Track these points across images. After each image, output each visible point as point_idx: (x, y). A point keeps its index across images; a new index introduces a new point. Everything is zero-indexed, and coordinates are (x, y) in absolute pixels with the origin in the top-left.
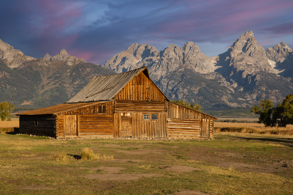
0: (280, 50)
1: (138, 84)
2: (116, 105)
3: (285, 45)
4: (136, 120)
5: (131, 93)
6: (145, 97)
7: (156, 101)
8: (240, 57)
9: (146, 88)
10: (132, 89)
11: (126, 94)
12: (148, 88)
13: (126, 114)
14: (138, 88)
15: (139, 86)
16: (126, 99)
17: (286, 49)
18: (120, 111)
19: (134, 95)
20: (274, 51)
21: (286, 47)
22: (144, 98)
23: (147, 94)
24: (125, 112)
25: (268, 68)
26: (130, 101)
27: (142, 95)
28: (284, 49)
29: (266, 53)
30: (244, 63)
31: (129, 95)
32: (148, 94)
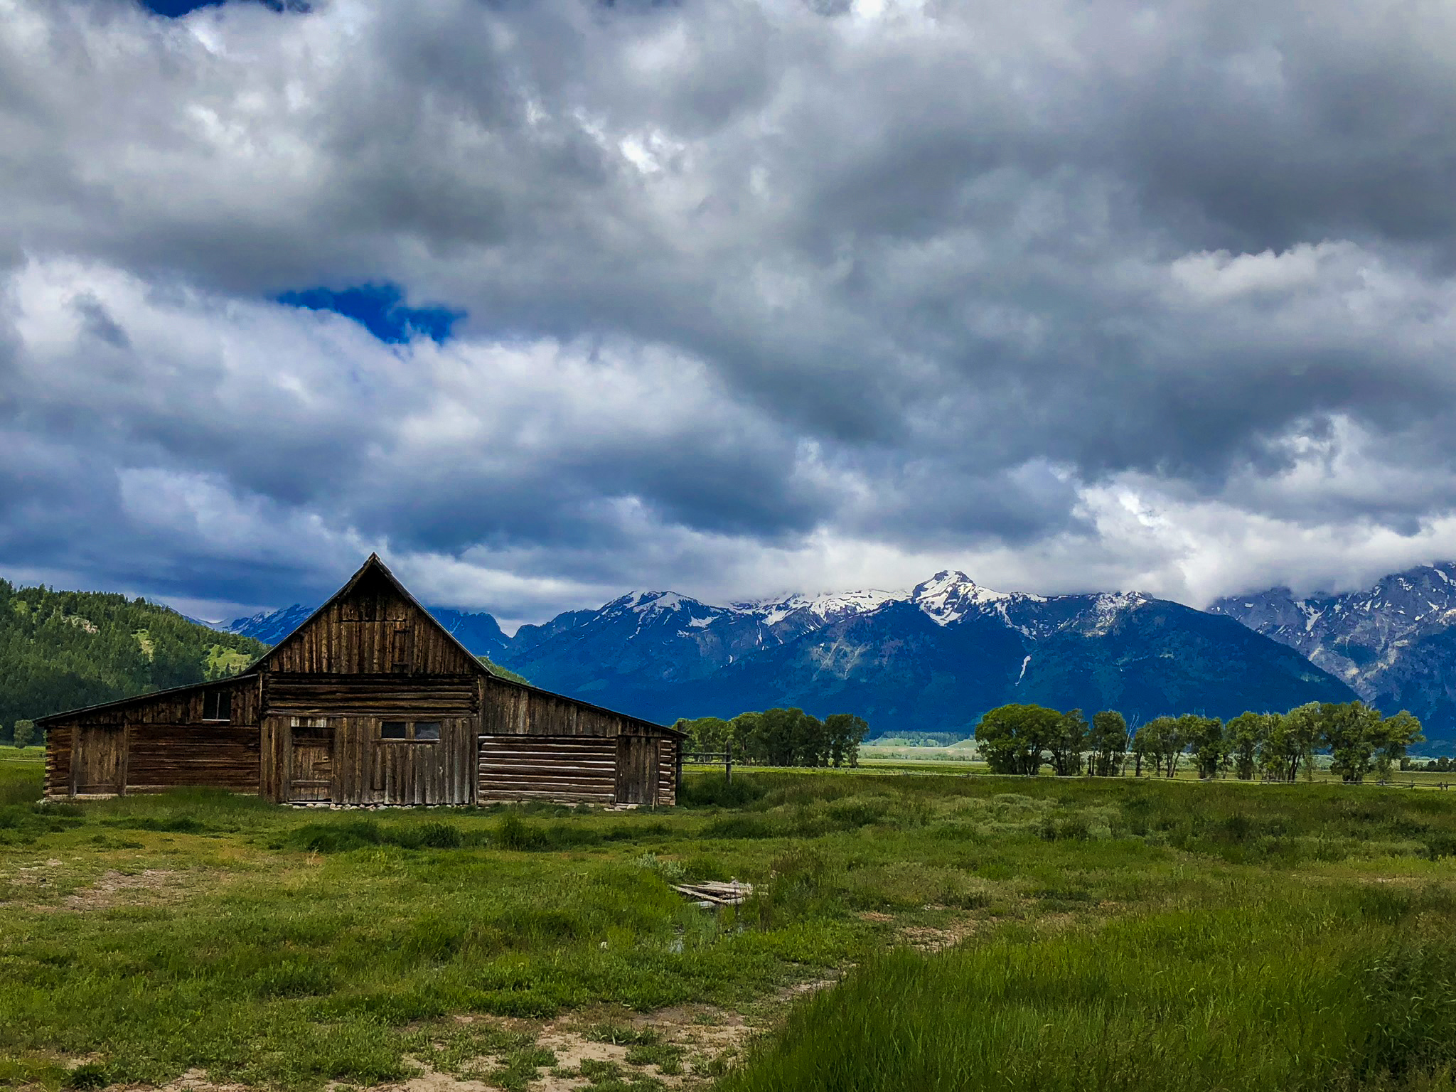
1: (361, 617)
2: (270, 691)
4: (351, 741)
5: (334, 648)
6: (392, 660)
7: (438, 676)
9: (396, 632)
10: (339, 637)
11: (311, 652)
12: (404, 632)
13: (309, 722)
14: (360, 631)
15: (368, 625)
16: (311, 670)
18: (286, 712)
19: (345, 657)
22: (388, 665)
23: (397, 650)
24: (307, 713)
26: (329, 675)
27: (376, 654)
31: (324, 655)
32: (402, 650)
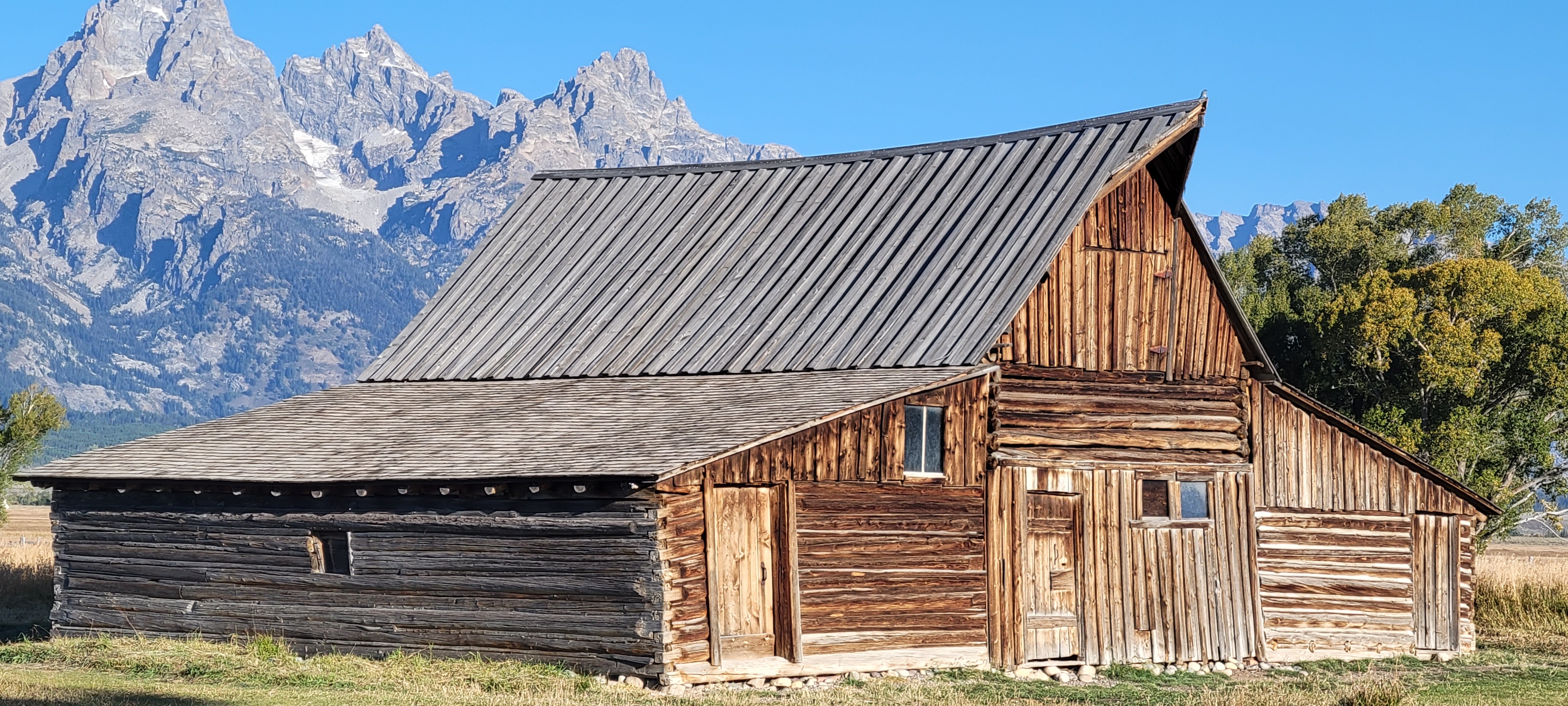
0: (362, 77)
1: (1112, 240)
2: (1001, 407)
3: (389, 49)
4: (1105, 524)
5: (1079, 310)
6: (1150, 343)
7: (1200, 379)
8: (127, 105)
9: (1156, 278)
12: (1165, 278)
13: (1050, 478)
14: (1112, 271)
15: (1121, 258)
16: (1051, 361)
17: (394, 73)
18: (1020, 455)
19: (1092, 332)
20: (329, 81)
21: (398, 60)
22: (1144, 351)
23: (1155, 321)
24: (1047, 460)
25: (295, 181)
26: (1073, 372)
27: (1131, 326)
28: (387, 73)
29: (282, 90)
30: (151, 140)
31: (1067, 325)
32: (1161, 320)
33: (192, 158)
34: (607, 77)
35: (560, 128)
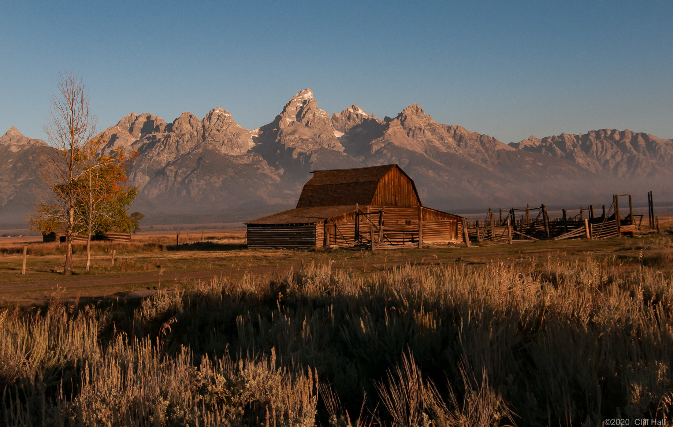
0: (351, 116)
3: (358, 109)
8: (292, 128)
17: (359, 115)
20: (344, 118)
21: (360, 112)
25: (334, 144)
28: (357, 115)
29: (332, 121)
30: (297, 137)
33: (307, 140)
34: (410, 111)
35: (398, 125)
